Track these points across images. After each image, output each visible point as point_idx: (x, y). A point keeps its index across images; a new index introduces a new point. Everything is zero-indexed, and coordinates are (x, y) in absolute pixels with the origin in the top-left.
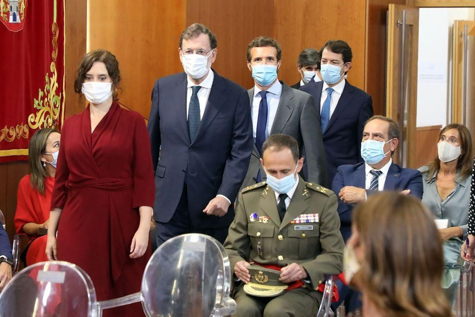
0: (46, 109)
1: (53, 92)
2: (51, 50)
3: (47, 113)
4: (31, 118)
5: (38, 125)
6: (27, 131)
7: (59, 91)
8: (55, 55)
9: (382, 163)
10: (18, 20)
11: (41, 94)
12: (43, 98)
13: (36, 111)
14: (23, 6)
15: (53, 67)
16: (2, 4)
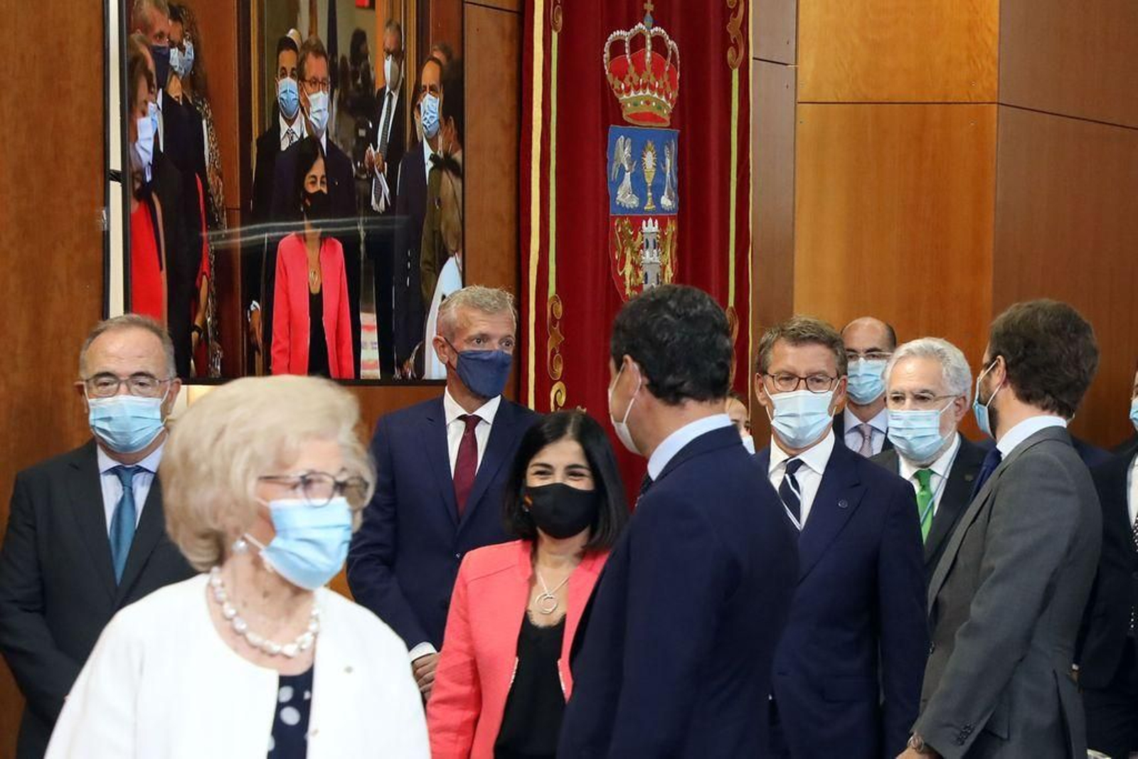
14: (669, 273)
16: (628, 269)
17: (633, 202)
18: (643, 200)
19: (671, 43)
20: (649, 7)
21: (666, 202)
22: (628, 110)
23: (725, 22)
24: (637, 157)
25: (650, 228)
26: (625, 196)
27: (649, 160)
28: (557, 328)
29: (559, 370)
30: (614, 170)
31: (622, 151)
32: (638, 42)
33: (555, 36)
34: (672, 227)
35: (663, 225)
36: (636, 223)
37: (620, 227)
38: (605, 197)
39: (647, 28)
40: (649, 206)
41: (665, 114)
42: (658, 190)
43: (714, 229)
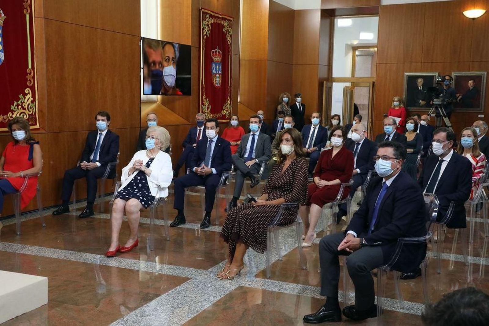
0: (227, 109)
1: (229, 105)
2: (228, 93)
3: (227, 110)
4: (222, 112)
5: (224, 114)
6: (221, 115)
7: (230, 104)
8: (229, 95)
9: (317, 125)
10: (219, 85)
11: (225, 105)
12: (226, 106)
13: (224, 110)
14: (220, 81)
15: (229, 98)
16: (214, 81)
17: (215, 72)
18: (217, 72)
19: (221, 52)
20: (217, 47)
21: (220, 72)
22: (215, 60)
23: (228, 49)
24: (216, 66)
25: (218, 76)
26: (214, 71)
27: (217, 67)
29: (205, 94)
30: (213, 68)
31: (214, 66)
32: (216, 51)
33: (204, 51)
34: (221, 76)
35: (219, 75)
36: (216, 75)
37: (213, 75)
38: (211, 71)
39: (217, 50)
40: (217, 73)
41: (220, 61)
42: (219, 71)
43: (227, 76)
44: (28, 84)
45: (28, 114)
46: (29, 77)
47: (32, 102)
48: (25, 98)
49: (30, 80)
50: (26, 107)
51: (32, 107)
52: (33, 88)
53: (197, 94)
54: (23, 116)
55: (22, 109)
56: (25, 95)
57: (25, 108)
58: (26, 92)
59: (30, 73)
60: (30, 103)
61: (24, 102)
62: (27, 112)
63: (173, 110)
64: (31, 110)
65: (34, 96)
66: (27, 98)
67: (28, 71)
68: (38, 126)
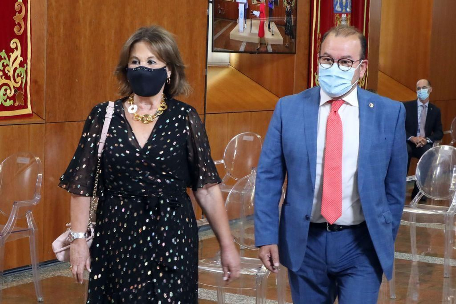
17: (340, 9)
18: (342, 9)
21: (348, 10)
25: (344, 16)
26: (338, 8)
28: (320, 40)
34: (349, 16)
35: (347, 15)
36: (340, 15)
37: (336, 16)
38: (333, 9)
40: (344, 11)
42: (346, 7)
43: (360, 17)
44: (16, 30)
45: (14, 87)
46: (18, 18)
47: (22, 64)
48: (9, 57)
49: (19, 24)
50: (11, 74)
51: (21, 75)
52: (23, 39)
53: (307, 52)
54: (6, 90)
55: (3, 77)
56: (10, 51)
57: (10, 76)
58: (12, 46)
59: (20, 12)
60: (18, 67)
61: (7, 65)
62: (12, 83)
63: (259, 81)
64: (19, 79)
65: (24, 54)
66: (13, 56)
67: (17, 7)
68: (28, 110)
